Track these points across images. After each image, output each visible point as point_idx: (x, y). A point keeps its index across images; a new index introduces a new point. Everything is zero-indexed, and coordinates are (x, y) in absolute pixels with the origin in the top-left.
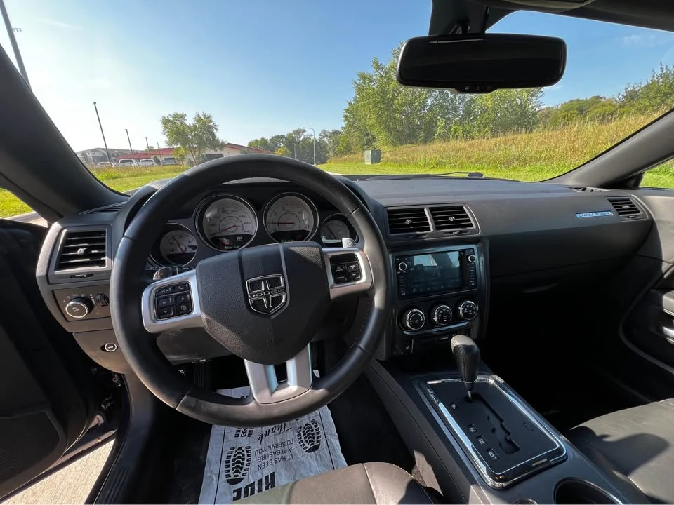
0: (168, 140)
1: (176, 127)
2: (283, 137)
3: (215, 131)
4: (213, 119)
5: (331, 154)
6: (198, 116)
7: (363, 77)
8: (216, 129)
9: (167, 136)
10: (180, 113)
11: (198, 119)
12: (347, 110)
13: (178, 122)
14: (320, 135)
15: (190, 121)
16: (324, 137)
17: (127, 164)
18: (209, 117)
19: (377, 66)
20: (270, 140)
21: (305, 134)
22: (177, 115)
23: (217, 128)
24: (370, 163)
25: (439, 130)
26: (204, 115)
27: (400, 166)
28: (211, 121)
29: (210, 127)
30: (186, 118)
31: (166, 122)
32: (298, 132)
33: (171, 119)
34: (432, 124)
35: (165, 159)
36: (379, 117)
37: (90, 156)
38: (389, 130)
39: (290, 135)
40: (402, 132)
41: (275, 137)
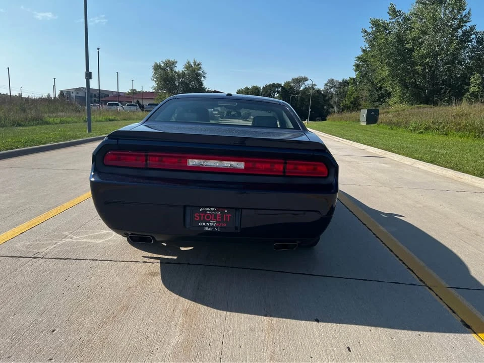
0: (155, 85)
1: (166, 73)
2: (279, 85)
3: (203, 79)
4: (202, 67)
5: (335, 109)
6: (189, 63)
7: (376, 24)
8: (204, 77)
9: (156, 81)
10: (172, 59)
11: (188, 67)
12: (359, 58)
13: (168, 68)
14: (326, 85)
15: (180, 68)
16: (331, 88)
17: (114, 107)
18: (199, 65)
19: (394, 12)
20: (264, 88)
21: (306, 83)
22: (169, 61)
23: (206, 75)
24: (364, 124)
25: (473, 89)
26: (195, 63)
27: (392, 129)
28: (200, 69)
29: (199, 75)
30: (177, 65)
31: (157, 68)
32: (299, 81)
33: (162, 65)
34: (465, 80)
35: (149, 104)
36: (394, 69)
37: (73, 95)
38: (405, 85)
39: (288, 83)
40: (423, 89)
41: (270, 85)
